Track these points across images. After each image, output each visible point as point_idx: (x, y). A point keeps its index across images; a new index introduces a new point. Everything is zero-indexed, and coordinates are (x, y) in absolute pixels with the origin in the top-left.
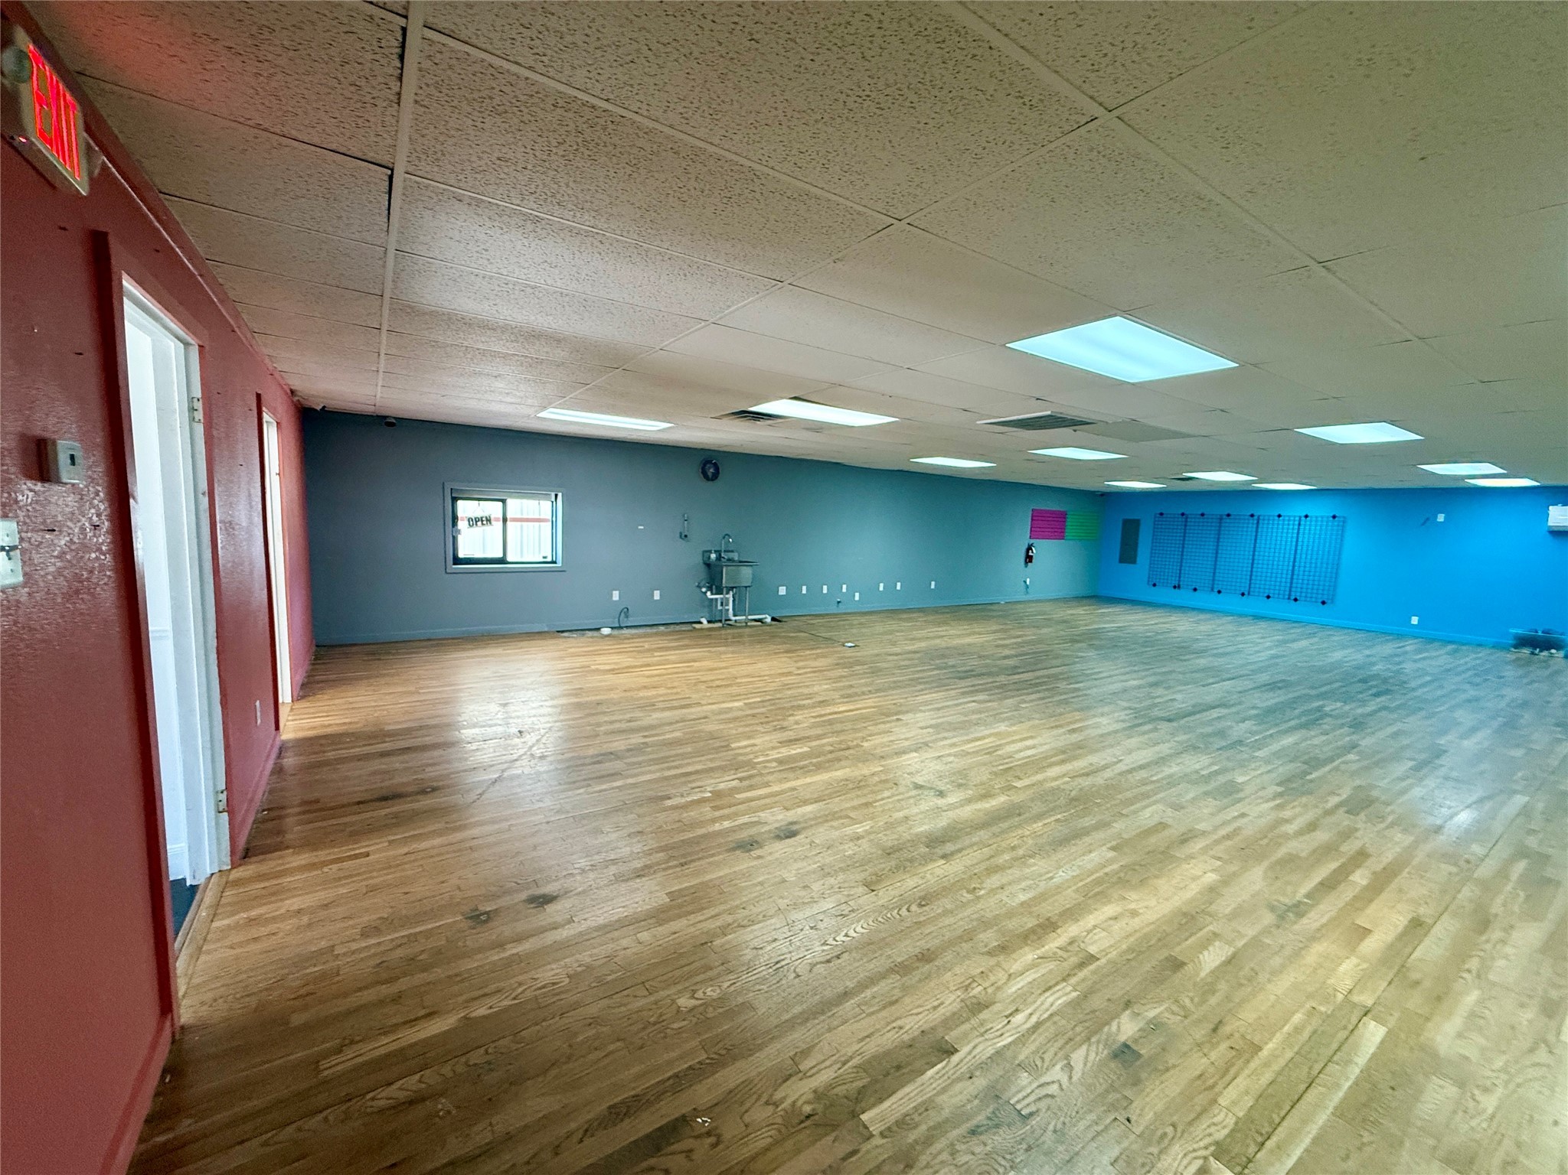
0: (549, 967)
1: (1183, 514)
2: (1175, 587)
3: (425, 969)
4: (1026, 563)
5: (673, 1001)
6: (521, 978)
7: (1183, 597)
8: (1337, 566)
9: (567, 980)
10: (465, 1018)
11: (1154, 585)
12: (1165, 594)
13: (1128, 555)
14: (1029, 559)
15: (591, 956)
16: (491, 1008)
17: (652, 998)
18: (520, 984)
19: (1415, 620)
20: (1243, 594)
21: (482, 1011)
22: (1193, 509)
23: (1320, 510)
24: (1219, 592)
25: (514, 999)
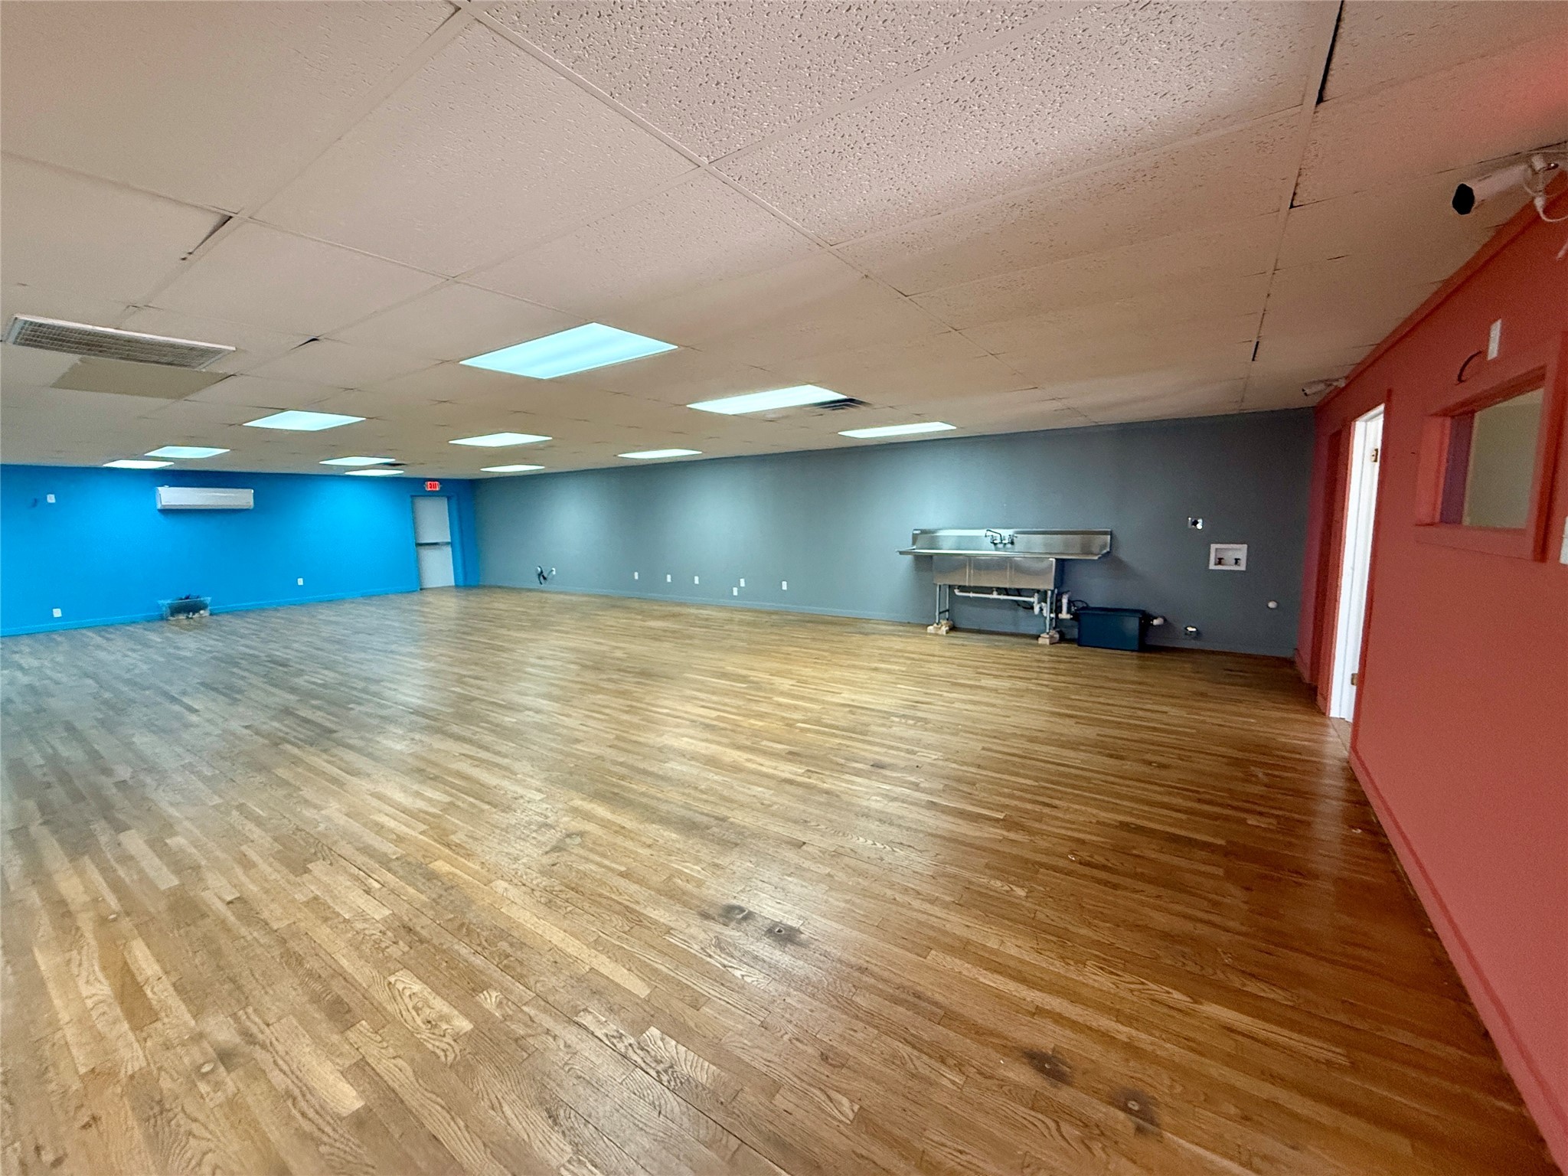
0: (1096, 985)
3: (1233, 1092)
5: (1027, 897)
6: (1129, 996)
9: (1088, 963)
10: (1196, 1002)
15: (1052, 964)
16: (1169, 993)
17: (1037, 907)
18: (1132, 991)
19: (57, 613)
21: (1176, 995)
25: (1143, 983)
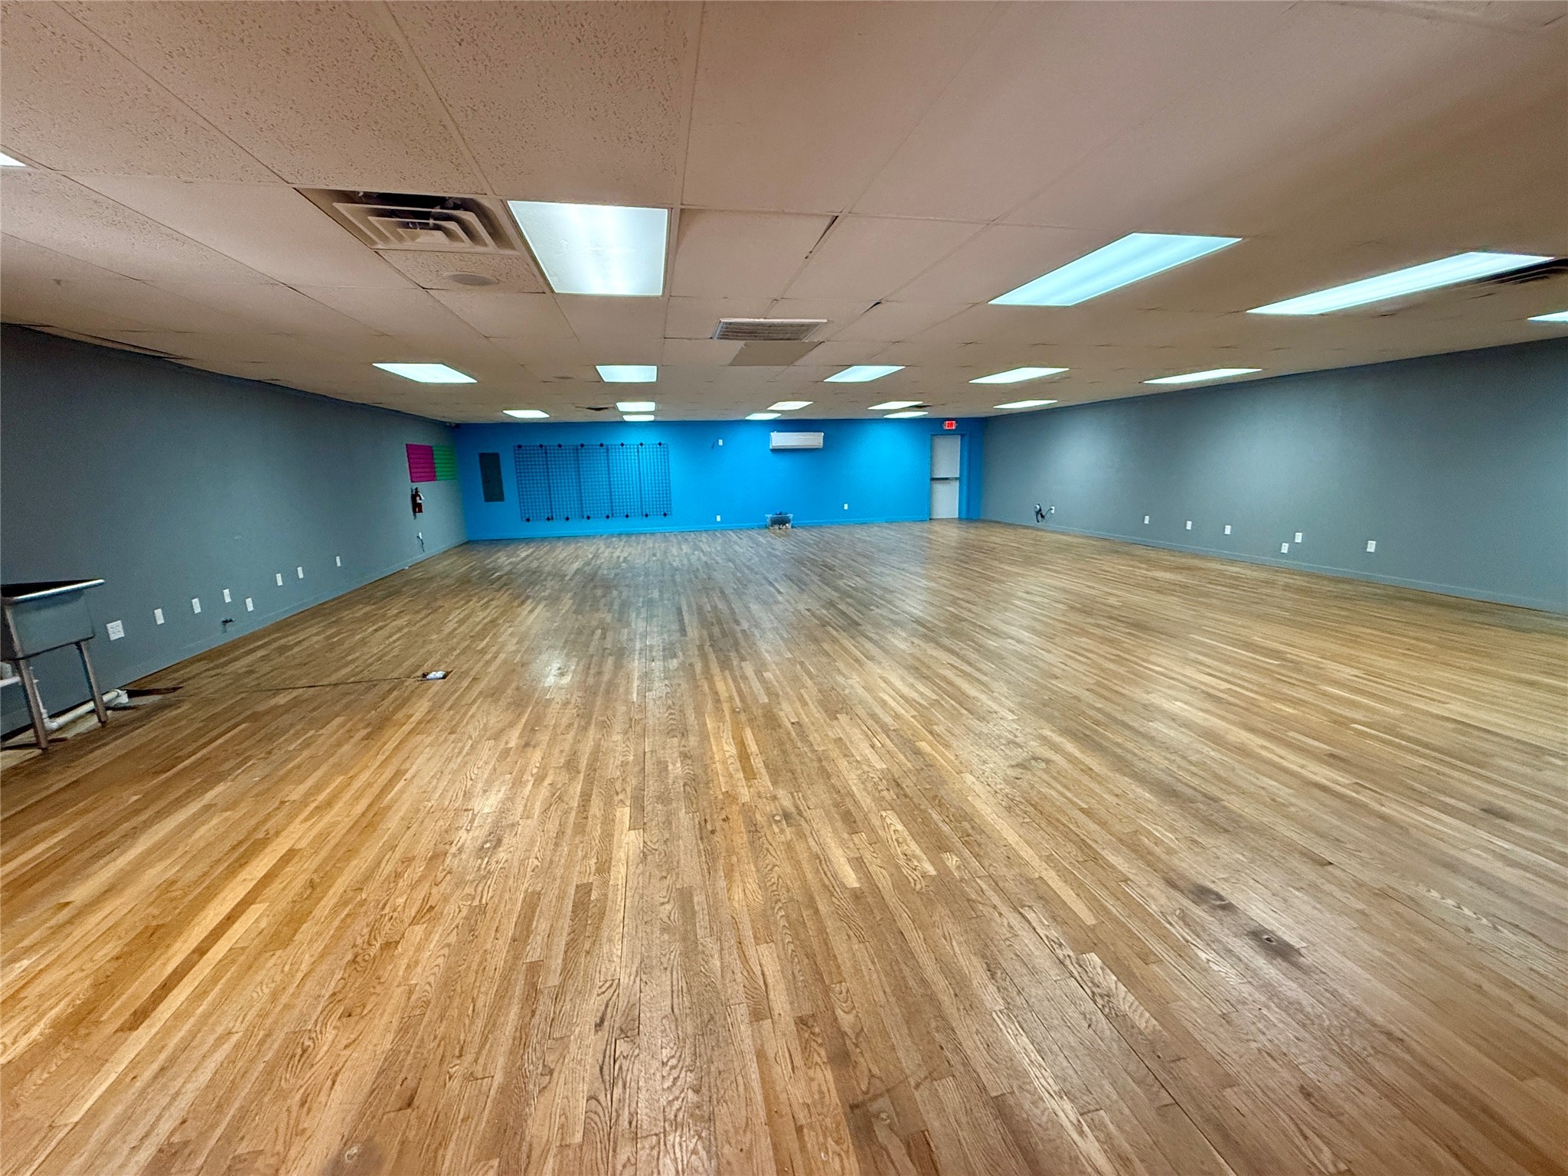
1: (541, 446)
2: (548, 519)
4: (415, 512)
7: (558, 528)
8: (668, 484)
11: (528, 520)
12: (540, 528)
13: (493, 491)
14: (417, 507)
19: (719, 518)
20: (608, 517)
22: (551, 441)
23: (651, 438)
24: (588, 518)
